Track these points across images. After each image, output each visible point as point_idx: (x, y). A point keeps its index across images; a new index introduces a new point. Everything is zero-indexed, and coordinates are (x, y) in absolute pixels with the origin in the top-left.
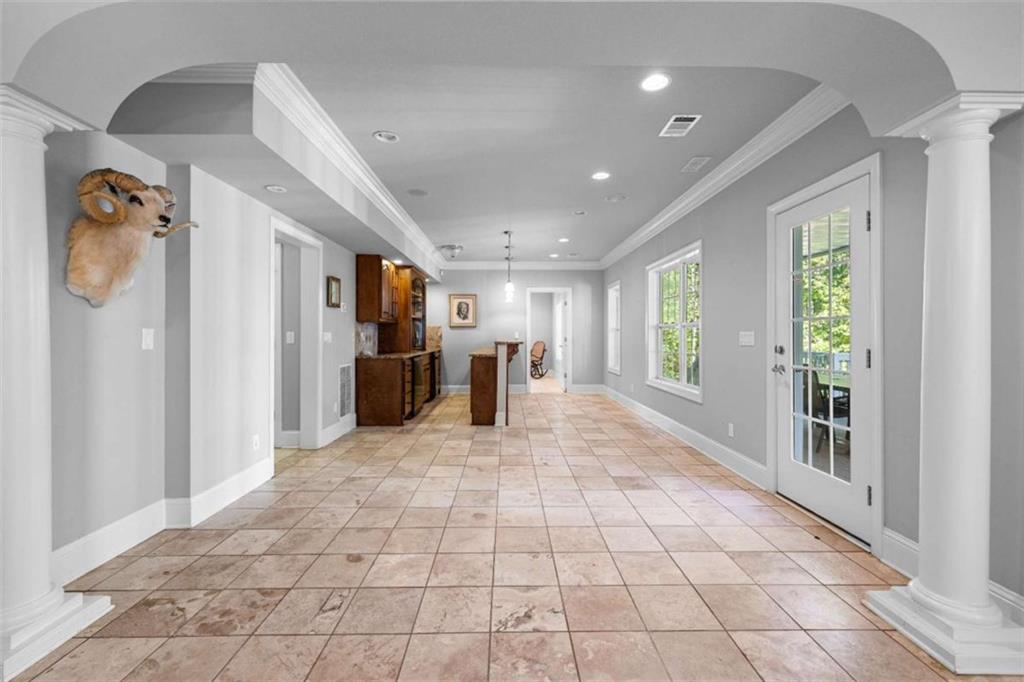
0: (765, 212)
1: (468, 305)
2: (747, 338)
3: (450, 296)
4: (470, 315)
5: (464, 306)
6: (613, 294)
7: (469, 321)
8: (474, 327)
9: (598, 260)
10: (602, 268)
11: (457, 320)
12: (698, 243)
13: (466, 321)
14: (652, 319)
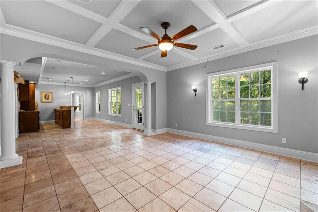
0: (131, 85)
1: (49, 95)
2: (129, 105)
3: (41, 92)
4: (50, 98)
5: (47, 96)
6: (97, 94)
7: (50, 100)
8: (52, 102)
9: (93, 85)
10: (94, 87)
11: (44, 100)
12: (120, 87)
13: (48, 100)
14: (109, 101)
